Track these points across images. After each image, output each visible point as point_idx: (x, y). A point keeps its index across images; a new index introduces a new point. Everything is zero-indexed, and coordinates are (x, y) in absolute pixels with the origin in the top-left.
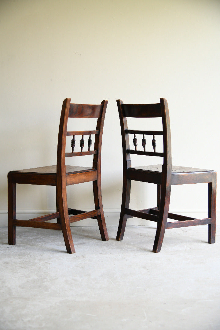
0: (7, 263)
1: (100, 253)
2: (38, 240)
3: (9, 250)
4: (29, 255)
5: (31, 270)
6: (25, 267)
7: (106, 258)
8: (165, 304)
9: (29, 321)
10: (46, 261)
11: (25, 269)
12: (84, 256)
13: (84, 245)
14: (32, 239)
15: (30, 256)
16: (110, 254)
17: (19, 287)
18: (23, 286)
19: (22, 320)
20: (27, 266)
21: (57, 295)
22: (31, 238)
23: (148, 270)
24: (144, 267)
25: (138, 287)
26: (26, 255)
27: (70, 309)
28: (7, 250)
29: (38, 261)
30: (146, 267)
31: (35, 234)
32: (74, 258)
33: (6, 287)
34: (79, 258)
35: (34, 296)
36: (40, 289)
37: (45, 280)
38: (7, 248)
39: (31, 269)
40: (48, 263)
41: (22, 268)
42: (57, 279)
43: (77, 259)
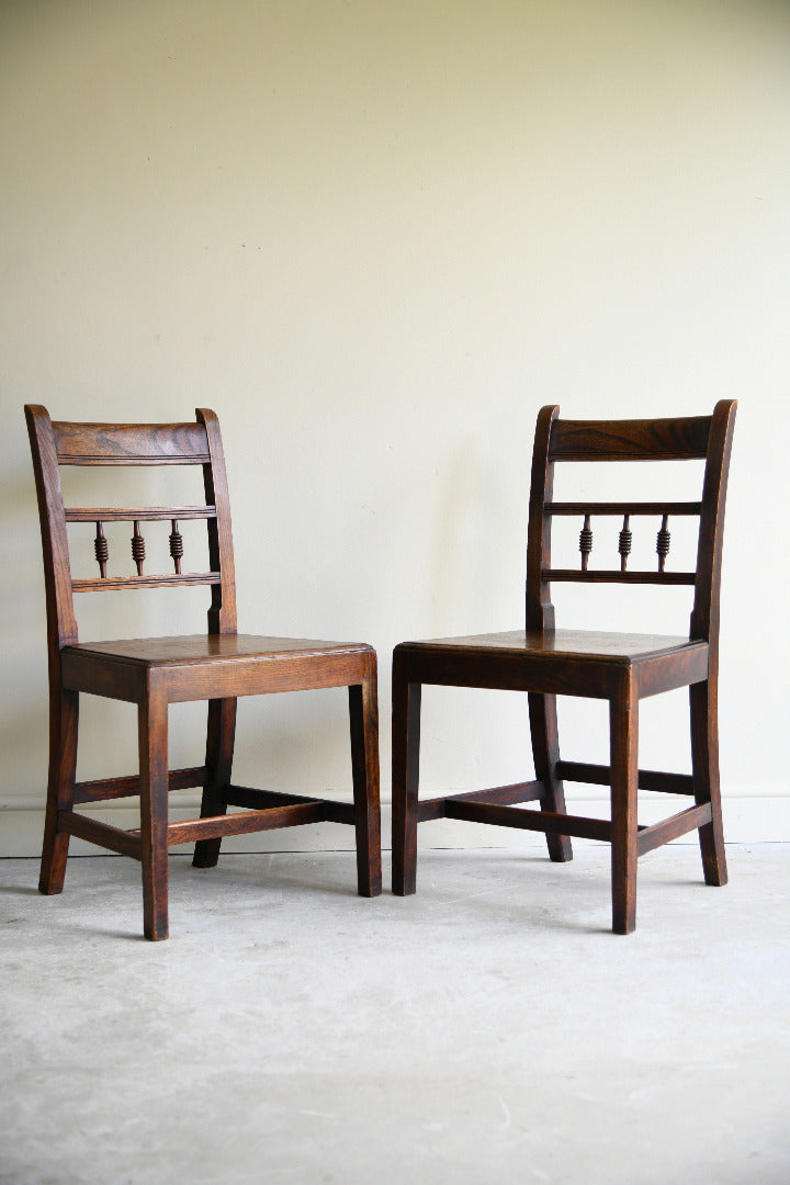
0: (14, 967)
1: (339, 934)
2: (116, 898)
3: (16, 928)
5: (100, 986)
6: (78, 978)
7: (360, 947)
8: (572, 1078)
9: (107, 1136)
11: (79, 983)
12: (282, 943)
13: (280, 909)
14: (94, 895)
16: (375, 934)
17: (64, 1036)
18: (76, 1035)
19: (83, 1133)
20: (84, 974)
21: (198, 1058)
23: (507, 979)
24: (496, 972)
25: (475, 1032)
26: (77, 942)
27: (244, 1099)
28: (10, 928)
29: (123, 960)
30: (500, 972)
31: (105, 878)
32: (248, 948)
33: (17, 1037)
34: (266, 947)
35: (118, 1063)
36: (138, 1040)
37: (153, 1015)
38: (13, 924)
39: (101, 983)
40: (156, 965)
41: (68, 980)
42: (193, 1011)
43: (260, 951)
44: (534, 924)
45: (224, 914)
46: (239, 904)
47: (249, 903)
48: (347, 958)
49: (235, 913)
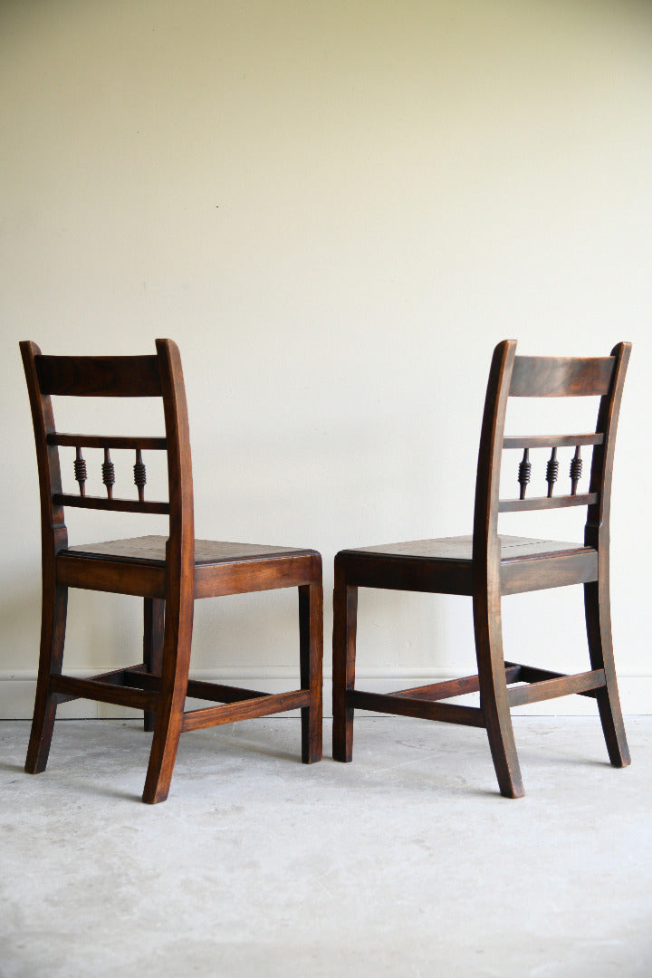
0: (9, 828)
1: (288, 800)
2: (102, 761)
3: (15, 789)
4: (77, 805)
5: (82, 849)
6: (63, 840)
7: (305, 813)
8: (481, 951)
10: (127, 824)
11: (63, 846)
12: (239, 809)
13: (240, 774)
14: (83, 758)
15: (80, 808)
16: (318, 801)
17: (46, 900)
18: (56, 898)
20: (68, 836)
21: (159, 925)
22: (81, 754)
23: (428, 848)
24: (418, 842)
25: (399, 902)
26: (66, 804)
27: (196, 968)
28: (9, 789)
29: (103, 823)
30: (423, 841)
32: (210, 813)
33: (5, 900)
34: (225, 812)
35: (90, 928)
36: (109, 905)
37: (123, 879)
38: (13, 785)
39: (82, 846)
40: (131, 828)
41: (55, 842)
42: (158, 876)
43: (219, 816)
44: (454, 793)
45: (192, 778)
46: (205, 769)
47: (213, 768)
48: (293, 825)
49: (201, 778)
